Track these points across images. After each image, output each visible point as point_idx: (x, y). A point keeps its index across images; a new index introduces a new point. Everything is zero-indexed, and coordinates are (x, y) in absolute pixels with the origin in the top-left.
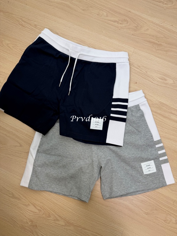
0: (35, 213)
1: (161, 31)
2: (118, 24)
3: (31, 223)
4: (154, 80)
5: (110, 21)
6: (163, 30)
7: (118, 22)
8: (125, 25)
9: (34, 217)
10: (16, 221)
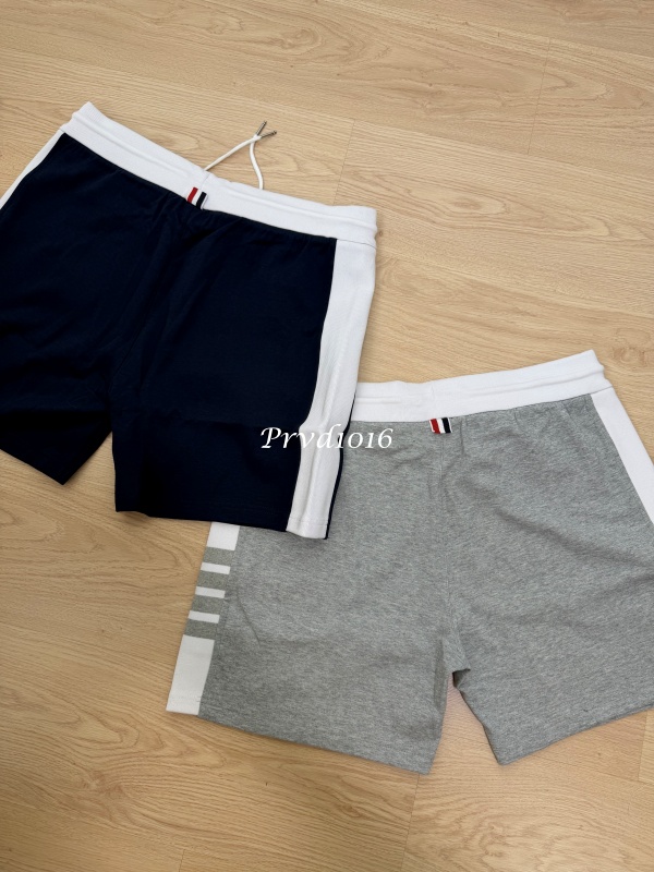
0: (109, 743)
1: (431, 47)
2: (283, 48)
3: (98, 781)
4: (437, 215)
5: (254, 45)
6: (438, 42)
7: (282, 44)
8: (309, 48)
9: (107, 759)
10: (44, 787)
